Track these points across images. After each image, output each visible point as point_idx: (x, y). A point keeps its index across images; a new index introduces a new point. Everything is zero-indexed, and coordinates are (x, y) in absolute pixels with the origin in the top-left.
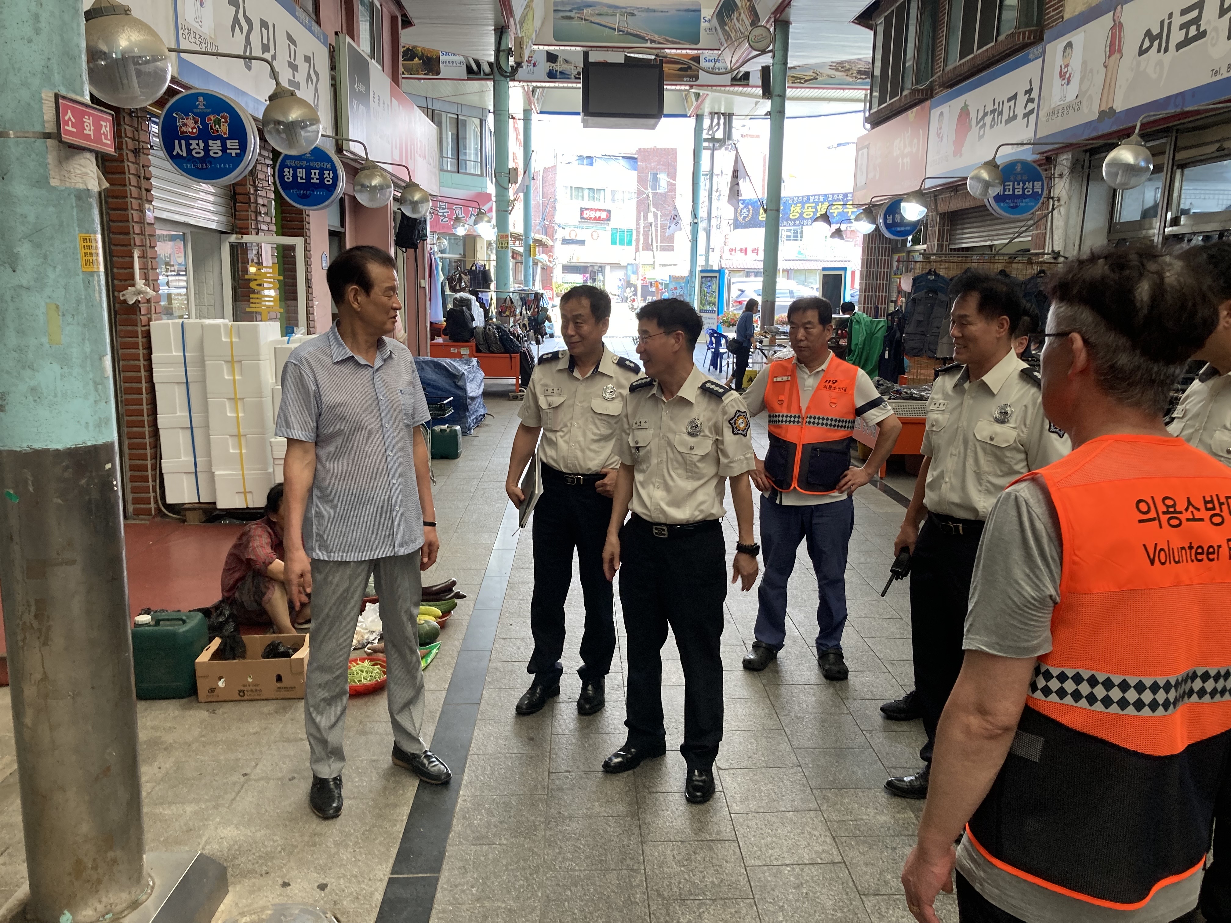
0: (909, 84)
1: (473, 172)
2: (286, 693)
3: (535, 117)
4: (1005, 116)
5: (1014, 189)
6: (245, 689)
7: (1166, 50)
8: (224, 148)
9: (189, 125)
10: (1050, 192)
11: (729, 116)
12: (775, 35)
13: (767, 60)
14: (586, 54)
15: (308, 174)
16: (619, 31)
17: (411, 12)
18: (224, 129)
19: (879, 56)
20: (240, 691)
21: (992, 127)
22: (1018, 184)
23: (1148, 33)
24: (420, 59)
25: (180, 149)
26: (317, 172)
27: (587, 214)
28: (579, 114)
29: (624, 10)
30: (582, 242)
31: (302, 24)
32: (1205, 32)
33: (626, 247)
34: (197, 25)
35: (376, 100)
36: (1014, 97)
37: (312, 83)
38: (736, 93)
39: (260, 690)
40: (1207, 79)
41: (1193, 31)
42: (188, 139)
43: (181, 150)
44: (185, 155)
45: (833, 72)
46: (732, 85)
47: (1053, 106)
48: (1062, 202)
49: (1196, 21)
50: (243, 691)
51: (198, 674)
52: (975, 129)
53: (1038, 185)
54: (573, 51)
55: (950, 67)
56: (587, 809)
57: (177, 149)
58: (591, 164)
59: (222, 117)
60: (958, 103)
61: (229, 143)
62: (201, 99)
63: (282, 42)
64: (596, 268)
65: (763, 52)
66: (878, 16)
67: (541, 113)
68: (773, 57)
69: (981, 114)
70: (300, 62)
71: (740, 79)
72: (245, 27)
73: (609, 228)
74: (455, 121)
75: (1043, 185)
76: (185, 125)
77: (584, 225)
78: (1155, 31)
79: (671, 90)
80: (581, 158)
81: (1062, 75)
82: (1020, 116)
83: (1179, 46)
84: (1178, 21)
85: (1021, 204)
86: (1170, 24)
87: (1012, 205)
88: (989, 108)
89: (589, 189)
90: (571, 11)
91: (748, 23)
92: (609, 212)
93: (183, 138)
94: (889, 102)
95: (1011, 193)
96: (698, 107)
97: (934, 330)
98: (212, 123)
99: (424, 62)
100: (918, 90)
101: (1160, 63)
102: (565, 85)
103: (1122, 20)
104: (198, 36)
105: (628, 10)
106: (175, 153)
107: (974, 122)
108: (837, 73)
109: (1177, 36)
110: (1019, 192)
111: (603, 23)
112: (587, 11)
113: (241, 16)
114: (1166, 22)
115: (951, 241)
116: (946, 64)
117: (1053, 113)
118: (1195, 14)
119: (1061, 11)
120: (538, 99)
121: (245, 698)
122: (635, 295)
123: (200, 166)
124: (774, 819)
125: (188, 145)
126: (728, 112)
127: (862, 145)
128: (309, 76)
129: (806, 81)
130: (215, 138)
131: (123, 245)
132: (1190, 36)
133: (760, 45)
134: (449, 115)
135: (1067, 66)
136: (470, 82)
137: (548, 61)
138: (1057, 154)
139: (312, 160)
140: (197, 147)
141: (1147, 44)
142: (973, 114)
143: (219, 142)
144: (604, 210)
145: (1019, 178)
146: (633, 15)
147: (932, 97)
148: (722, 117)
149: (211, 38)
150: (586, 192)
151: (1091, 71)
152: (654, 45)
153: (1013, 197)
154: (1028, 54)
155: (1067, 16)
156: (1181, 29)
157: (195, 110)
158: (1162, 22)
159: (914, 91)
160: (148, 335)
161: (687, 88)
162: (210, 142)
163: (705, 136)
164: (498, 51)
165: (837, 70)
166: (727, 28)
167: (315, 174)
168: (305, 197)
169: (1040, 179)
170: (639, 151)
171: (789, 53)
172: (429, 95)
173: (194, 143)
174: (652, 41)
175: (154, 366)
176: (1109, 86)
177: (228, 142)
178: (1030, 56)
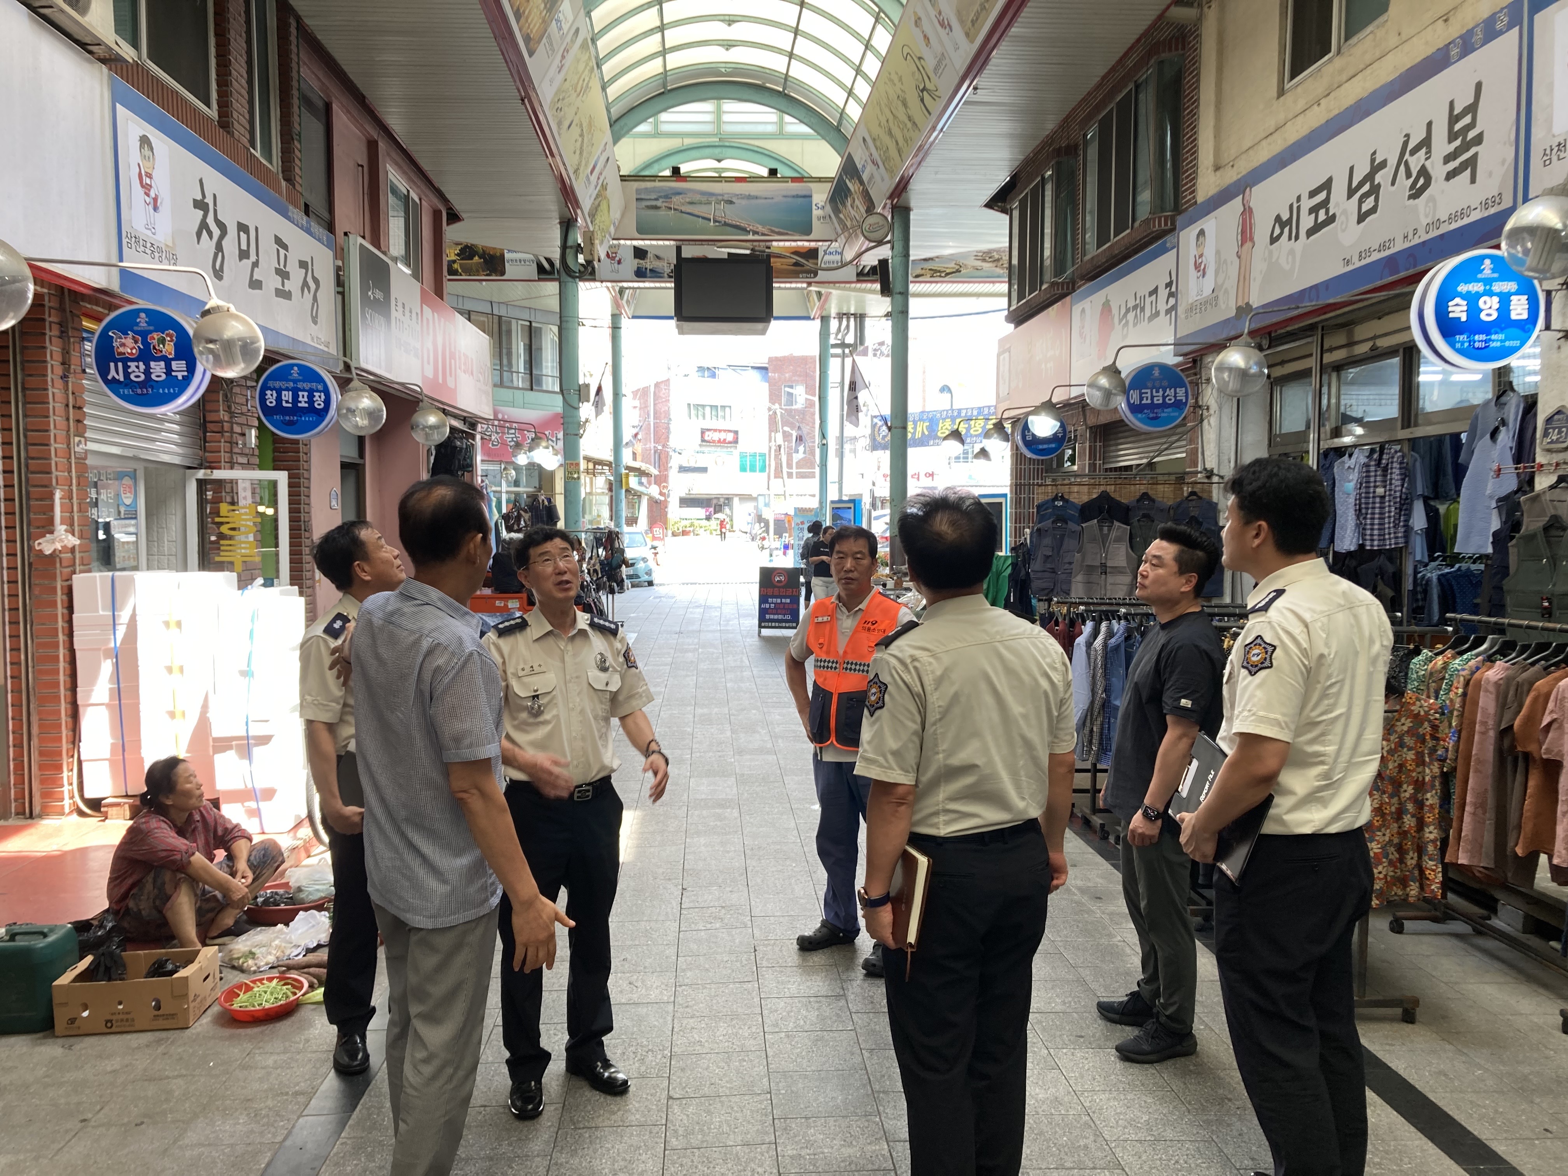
0: (1048, 276)
1: (550, 389)
2: (165, 1022)
3: (626, 323)
4: (1148, 313)
5: (1152, 397)
6: (114, 1018)
7: (1297, 238)
8: (169, 370)
9: (128, 345)
10: (1197, 399)
11: (860, 318)
12: (893, 223)
13: (884, 252)
14: (679, 249)
15: (295, 397)
16: (715, 221)
17: (458, 205)
18: (169, 349)
19: (1016, 244)
20: (107, 1022)
21: (1135, 325)
22: (1157, 392)
23: (1278, 218)
24: (480, 258)
25: (116, 373)
26: (306, 394)
27: (708, 436)
28: (671, 318)
29: (720, 198)
30: (704, 470)
31: (297, 225)
32: (1334, 216)
33: (758, 475)
34: (149, 233)
35: (400, 308)
36: (1155, 291)
37: (309, 291)
38: (864, 291)
39: (133, 1020)
40: (1341, 269)
41: (1322, 216)
42: (125, 361)
43: (118, 374)
44: (122, 379)
45: (979, 264)
46: (858, 281)
47: (1190, 301)
48: (1212, 411)
49: (1325, 204)
50: (111, 1021)
51: (56, 1000)
52: (1118, 327)
53: (1181, 392)
54: (661, 246)
55: (1088, 257)
56: (492, 1149)
57: (113, 373)
58: (713, 376)
59: (167, 335)
60: (1099, 297)
61: (174, 365)
62: (143, 315)
63: (268, 246)
64: (722, 500)
65: (880, 243)
66: (1013, 200)
67: (634, 317)
68: (892, 248)
69: (1123, 311)
70: (293, 268)
71: (868, 274)
72: (216, 232)
73: (736, 453)
74: (527, 329)
75: (1186, 392)
76: (123, 345)
77: (706, 449)
78: (1285, 217)
79: (779, 288)
80: (701, 369)
81: (1197, 267)
82: (1162, 313)
83: (1310, 232)
84: (1307, 204)
85: (1163, 415)
86: (1299, 208)
87: (1151, 415)
88: (1131, 304)
89: (711, 406)
90: (656, 199)
91: (863, 209)
92: (736, 433)
93: (120, 360)
94: (1028, 298)
95: (1149, 401)
96: (822, 308)
97: (1067, 566)
98: (155, 342)
99: (486, 261)
100: (1058, 284)
101: (1292, 252)
102: (658, 285)
103: (1251, 205)
104: (149, 245)
105: (726, 197)
106: (110, 377)
107: (1116, 320)
108: (985, 265)
109: (1307, 222)
110: (1158, 400)
111: (696, 213)
112: (675, 199)
113: (210, 220)
114: (1295, 206)
115: (1105, 460)
116: (1084, 254)
117: (1191, 309)
118: (1322, 196)
119: (1193, 192)
120: (628, 302)
121: (114, 1029)
122: (767, 531)
123: (139, 391)
124: (715, 1156)
125: (126, 368)
126: (859, 312)
127: (1005, 348)
128: (305, 284)
129: (947, 274)
130: (157, 359)
131: (42, 486)
132: (1319, 221)
133: (877, 235)
134: (520, 322)
135: (1201, 256)
136: (541, 283)
137: (635, 257)
138: (1202, 355)
139: (300, 381)
140: (137, 371)
141: (1277, 231)
142: (1115, 311)
143: (162, 364)
144: (730, 431)
145: (1157, 384)
146: (731, 202)
147: (1074, 290)
148: (852, 320)
149: (167, 246)
150: (708, 409)
151: (1225, 261)
152: (756, 237)
153: (1152, 406)
154: (1165, 242)
155: (1200, 199)
156: (1310, 214)
157: (135, 328)
158: (1291, 206)
159: (1053, 284)
160: (69, 592)
161: (805, 285)
162: (152, 364)
163: (832, 341)
164: (564, 247)
165: (984, 260)
166: (841, 216)
167: (303, 397)
168: (291, 423)
169: (1182, 385)
170: (771, 360)
171: (911, 243)
172: (494, 300)
173: (133, 365)
174: (755, 233)
175: (75, 629)
176: (1244, 278)
177: (173, 363)
178: (1168, 245)
